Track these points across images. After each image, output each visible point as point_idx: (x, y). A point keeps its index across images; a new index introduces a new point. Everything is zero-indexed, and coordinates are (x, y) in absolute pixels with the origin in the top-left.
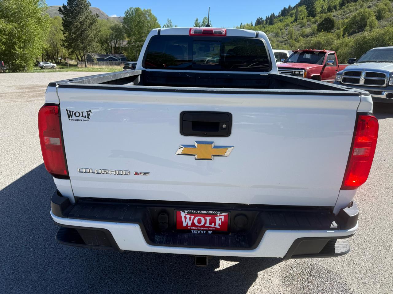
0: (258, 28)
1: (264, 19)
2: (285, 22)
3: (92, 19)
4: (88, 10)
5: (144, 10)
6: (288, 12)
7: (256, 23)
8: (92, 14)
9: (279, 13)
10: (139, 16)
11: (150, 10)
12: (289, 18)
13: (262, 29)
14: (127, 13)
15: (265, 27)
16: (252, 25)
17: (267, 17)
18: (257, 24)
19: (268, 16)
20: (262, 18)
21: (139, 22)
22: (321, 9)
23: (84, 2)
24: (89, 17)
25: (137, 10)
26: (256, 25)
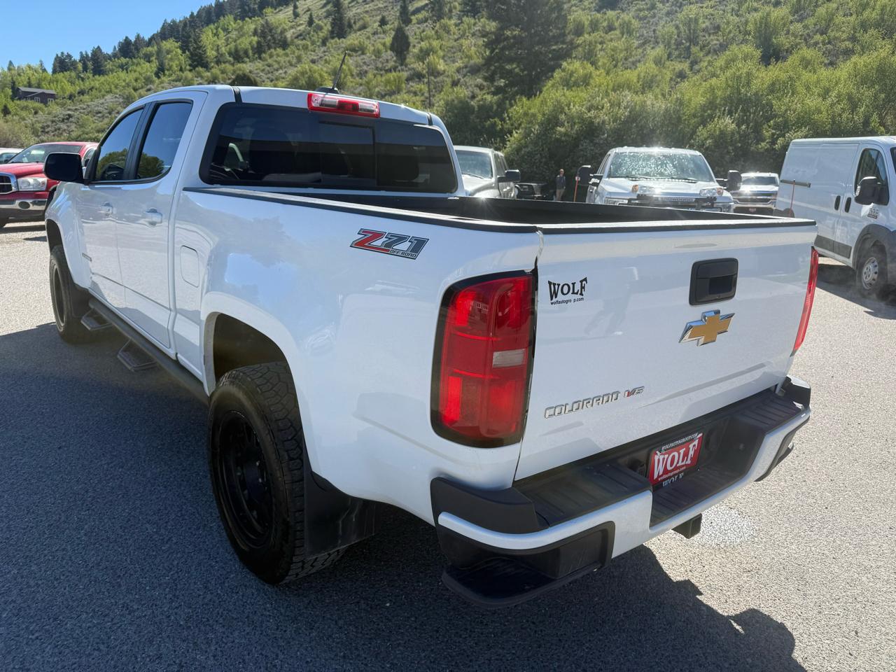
0: (64, 79)
1: (76, 57)
2: (135, 71)
6: (138, 50)
7: (54, 65)
9: (115, 48)
12: (144, 63)
13: (77, 82)
15: (83, 79)
16: (44, 70)
17: (81, 53)
18: (58, 69)
19: (84, 53)
20: (69, 56)
22: (214, 53)
26: (54, 71)
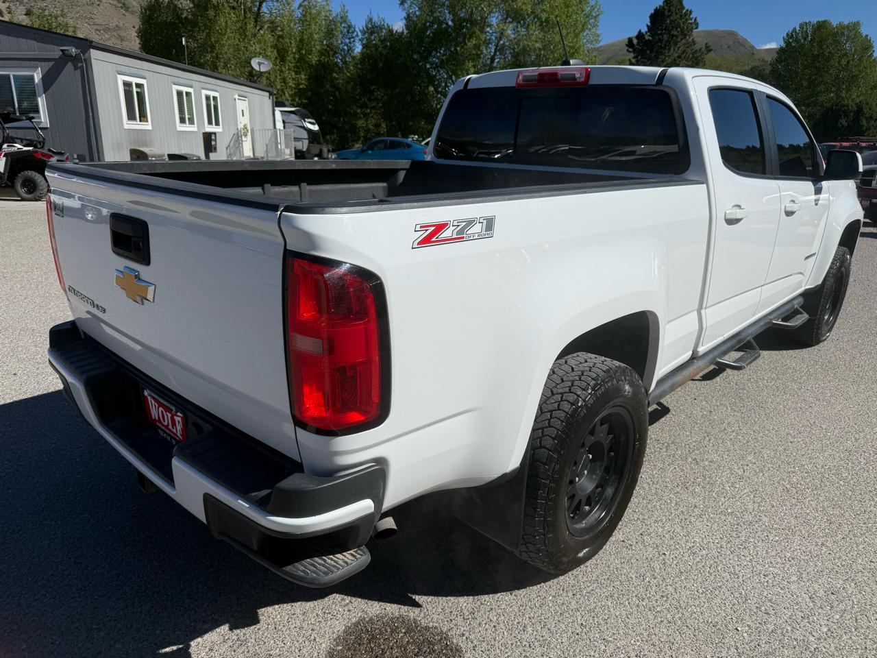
3: (693, 58)
4: (688, 38)
5: (841, 26)
8: (697, 47)
10: (820, 43)
11: (856, 25)
14: (792, 37)
21: (815, 58)
23: (683, 23)
24: (687, 53)
25: (822, 26)
